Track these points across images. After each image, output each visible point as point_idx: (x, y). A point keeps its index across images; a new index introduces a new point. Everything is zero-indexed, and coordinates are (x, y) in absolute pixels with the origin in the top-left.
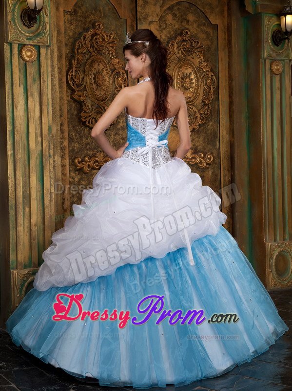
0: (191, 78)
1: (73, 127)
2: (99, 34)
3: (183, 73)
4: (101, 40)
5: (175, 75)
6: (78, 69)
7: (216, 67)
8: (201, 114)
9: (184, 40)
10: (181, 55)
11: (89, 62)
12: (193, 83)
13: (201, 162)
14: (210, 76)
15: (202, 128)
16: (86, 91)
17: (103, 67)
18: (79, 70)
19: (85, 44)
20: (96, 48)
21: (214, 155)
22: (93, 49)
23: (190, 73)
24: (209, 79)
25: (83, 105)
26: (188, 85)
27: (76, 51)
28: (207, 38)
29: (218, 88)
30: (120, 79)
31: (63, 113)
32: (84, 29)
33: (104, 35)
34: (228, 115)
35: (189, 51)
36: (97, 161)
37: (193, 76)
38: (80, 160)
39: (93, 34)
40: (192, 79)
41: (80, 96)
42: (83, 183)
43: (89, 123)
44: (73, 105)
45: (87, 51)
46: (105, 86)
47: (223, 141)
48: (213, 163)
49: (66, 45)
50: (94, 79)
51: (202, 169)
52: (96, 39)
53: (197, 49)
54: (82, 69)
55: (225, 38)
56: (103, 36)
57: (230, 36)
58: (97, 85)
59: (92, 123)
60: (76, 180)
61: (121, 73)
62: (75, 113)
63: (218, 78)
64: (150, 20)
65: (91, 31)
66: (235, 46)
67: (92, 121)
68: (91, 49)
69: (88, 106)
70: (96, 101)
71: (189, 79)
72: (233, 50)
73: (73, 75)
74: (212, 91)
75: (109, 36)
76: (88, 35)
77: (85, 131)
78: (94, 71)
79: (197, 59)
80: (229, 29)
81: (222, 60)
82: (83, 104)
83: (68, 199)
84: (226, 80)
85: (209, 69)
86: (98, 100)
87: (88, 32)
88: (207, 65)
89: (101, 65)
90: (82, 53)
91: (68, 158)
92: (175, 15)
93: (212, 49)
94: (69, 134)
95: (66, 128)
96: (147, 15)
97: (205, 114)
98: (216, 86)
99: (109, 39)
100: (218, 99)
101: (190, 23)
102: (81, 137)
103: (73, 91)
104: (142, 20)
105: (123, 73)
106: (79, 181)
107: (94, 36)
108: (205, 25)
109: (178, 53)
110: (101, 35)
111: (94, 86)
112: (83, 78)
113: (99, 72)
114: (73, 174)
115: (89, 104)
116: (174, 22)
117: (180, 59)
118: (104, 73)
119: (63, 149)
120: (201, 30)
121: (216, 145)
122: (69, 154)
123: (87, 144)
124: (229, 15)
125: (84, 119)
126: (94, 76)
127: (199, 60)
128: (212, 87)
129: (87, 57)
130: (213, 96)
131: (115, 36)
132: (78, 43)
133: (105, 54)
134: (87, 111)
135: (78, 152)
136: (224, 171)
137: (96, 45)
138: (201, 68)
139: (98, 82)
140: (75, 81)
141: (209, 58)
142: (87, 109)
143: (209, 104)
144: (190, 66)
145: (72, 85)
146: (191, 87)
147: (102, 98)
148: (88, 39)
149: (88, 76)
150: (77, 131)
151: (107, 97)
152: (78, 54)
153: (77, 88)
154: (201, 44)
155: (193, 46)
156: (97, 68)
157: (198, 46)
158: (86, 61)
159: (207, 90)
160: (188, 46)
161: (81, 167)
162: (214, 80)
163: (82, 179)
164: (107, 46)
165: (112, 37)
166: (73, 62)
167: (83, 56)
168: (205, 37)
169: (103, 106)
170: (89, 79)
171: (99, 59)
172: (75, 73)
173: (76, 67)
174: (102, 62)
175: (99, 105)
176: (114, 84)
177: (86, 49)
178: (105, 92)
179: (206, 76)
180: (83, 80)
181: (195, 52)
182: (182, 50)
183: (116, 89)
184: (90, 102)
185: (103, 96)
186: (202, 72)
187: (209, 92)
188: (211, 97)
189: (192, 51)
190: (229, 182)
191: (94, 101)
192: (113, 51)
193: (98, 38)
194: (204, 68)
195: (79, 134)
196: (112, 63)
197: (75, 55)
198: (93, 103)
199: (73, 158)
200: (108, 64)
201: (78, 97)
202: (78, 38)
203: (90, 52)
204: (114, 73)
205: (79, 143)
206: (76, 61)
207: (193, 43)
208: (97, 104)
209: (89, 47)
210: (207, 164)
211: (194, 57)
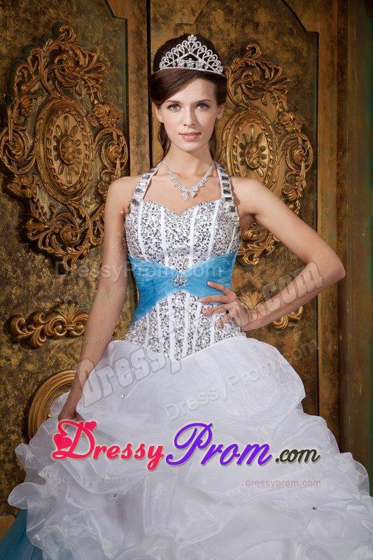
0: (260, 145)
1: (10, 254)
2: (67, 52)
3: (244, 135)
4: (71, 64)
5: (227, 139)
6: (20, 128)
7: (311, 122)
9: (247, 66)
10: (240, 96)
11: (44, 112)
12: (264, 157)
14: (300, 142)
15: (281, 250)
16: (39, 174)
17: (75, 123)
18: (22, 130)
19: (37, 72)
20: (59, 82)
22: (54, 85)
23: (260, 136)
24: (298, 149)
25: (32, 206)
26: (255, 162)
27: (16, 89)
28: (296, 60)
29: (315, 165)
30: (112, 148)
32: (34, 39)
33: (78, 52)
34: (335, 223)
35: (257, 89)
36: (62, 323)
37: (264, 143)
38: (24, 320)
39: (54, 50)
40: (263, 149)
41: (24, 187)
42: (30, 367)
43: (44, 244)
44: (10, 205)
45: (40, 89)
46: (79, 163)
48: (301, 319)
50: (56, 148)
51: (279, 330)
52: (61, 61)
53: (274, 84)
54: (29, 126)
55: (332, 62)
56: (76, 55)
57: (343, 56)
58: (63, 162)
60: (15, 361)
61: (115, 136)
62: (15, 222)
63: (315, 146)
64: (177, 21)
65: (50, 44)
66: (353, 79)
67: (50, 239)
68: (49, 85)
69: (42, 208)
70: (60, 197)
71: (257, 147)
72: (350, 86)
73: (8, 141)
74: (303, 172)
75: (90, 56)
76: (44, 52)
77: (36, 262)
78: (56, 132)
79: (272, 106)
80: (340, 43)
81: (325, 108)
82: (31, 203)
84: (332, 150)
85: (298, 127)
86: (63, 194)
87: (42, 47)
88: (294, 119)
89: (71, 118)
90: (28, 93)
92: (229, 11)
93: (306, 86)
96: (172, 11)
98: (311, 162)
99: (90, 62)
100: (312, 189)
101: (260, 29)
102: (26, 275)
103: (9, 177)
104: (161, 20)
105: (119, 136)
106: (21, 365)
107: (57, 55)
108: (291, 33)
109: (235, 93)
110: (71, 53)
111: (56, 164)
112: (32, 147)
113: (66, 135)
114: (7, 351)
115: (44, 201)
116: (229, 25)
117: (238, 106)
118: (79, 136)
120: (284, 45)
123: (40, 287)
124: (343, 12)
125: (33, 235)
126: (55, 144)
127: (278, 107)
128: (303, 164)
129: (40, 100)
130: (304, 184)
131: (102, 55)
132: (21, 71)
133: (80, 95)
134: (41, 220)
135: (18, 305)
136: (324, 333)
137: (61, 74)
138: (282, 125)
139: (64, 156)
140: (14, 155)
141: (297, 103)
142: (40, 214)
143: (295, 201)
144: (258, 122)
145: (6, 163)
146: (260, 165)
147: (72, 190)
148: (43, 62)
149: (43, 143)
150: (17, 261)
151: (85, 188)
152: (20, 95)
153: (18, 168)
154: (283, 74)
155: (265, 79)
156: (62, 126)
157: (276, 78)
158: (37, 110)
159: (292, 170)
160: (256, 78)
161: (25, 335)
162: (308, 150)
163: (27, 359)
164: (85, 78)
165: (95, 59)
166: (9, 113)
167: (31, 100)
168: (291, 60)
169: (75, 208)
170: (44, 149)
171: (67, 106)
172: (14, 135)
173: (15, 124)
174: (74, 113)
175: (66, 205)
176: (98, 159)
177: (39, 83)
178: (80, 177)
179: (292, 141)
180: (31, 151)
181: (271, 92)
182: (243, 86)
183: (103, 169)
184: (46, 198)
185: (75, 184)
186: (283, 132)
187: (296, 175)
188: (302, 186)
189: (263, 90)
190: (334, 355)
191: (55, 197)
192: (97, 88)
193: (65, 59)
194: (287, 124)
195: (22, 268)
196: (96, 113)
197: (14, 96)
198: (53, 202)
199: (7, 317)
200: (86, 116)
201: (19, 188)
202: (21, 58)
203: (47, 91)
204: (99, 135)
205: (20, 286)
206: (15, 110)
207: (267, 71)
208: (62, 203)
209: (45, 79)
210: (291, 320)
211: (268, 103)
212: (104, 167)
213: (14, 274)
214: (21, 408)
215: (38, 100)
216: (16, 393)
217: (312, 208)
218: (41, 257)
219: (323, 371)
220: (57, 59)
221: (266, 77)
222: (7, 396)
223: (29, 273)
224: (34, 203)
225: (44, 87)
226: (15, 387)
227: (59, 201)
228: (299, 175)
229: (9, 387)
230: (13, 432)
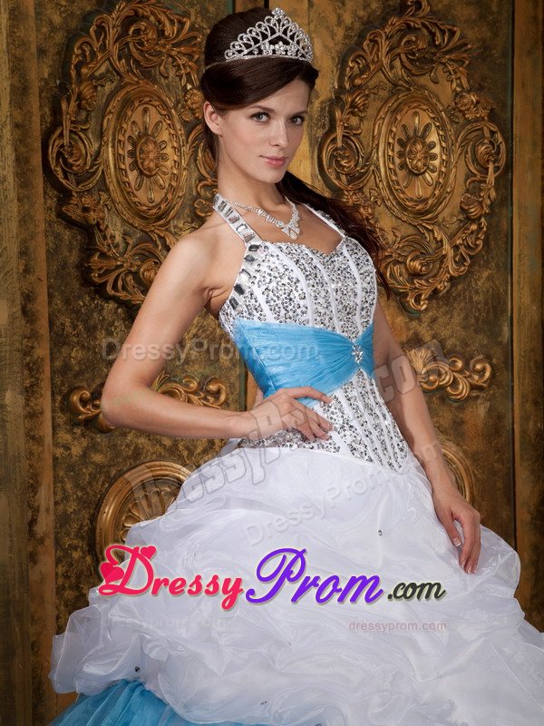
0: (429, 140)
1: (67, 302)
2: (148, 18)
3: (404, 126)
4: (151, 35)
5: (379, 133)
6: (80, 127)
7: (504, 106)
8: (456, 248)
9: (409, 29)
10: (399, 71)
11: (115, 104)
12: (434, 157)
13: (455, 383)
14: (487, 134)
15: (460, 287)
16: (107, 190)
17: (158, 118)
18: (82, 130)
19: (103, 48)
20: (136, 62)
21: (494, 361)
22: (129, 64)
23: (427, 127)
24: (483, 144)
25: (98, 235)
26: (420, 164)
27: (73, 73)
28: (482, 17)
29: (509, 166)
31: (32, 263)
32: (100, 2)
33: (163, 18)
35: (423, 60)
37: (433, 137)
38: (87, 394)
39: (127, 17)
40: (432, 146)
41: (86, 210)
42: (98, 458)
43: (115, 287)
44: (67, 235)
45: (108, 71)
46: (165, 173)
47: (521, 322)
48: (489, 386)
49: (42, 52)
50: (132, 154)
51: (457, 401)
52: (137, 32)
53: (448, 52)
55: (535, 18)
56: (159, 21)
58: (141, 173)
59: (124, 288)
60: (76, 450)
62: (73, 258)
63: (509, 139)
65: (122, 10)
67: (124, 280)
68: (121, 65)
69: (113, 237)
70: (137, 222)
73: (62, 146)
74: (491, 177)
75: (180, 22)
76: (113, 20)
77: (105, 312)
78: (131, 131)
79: (446, 85)
81: (523, 84)
82: (96, 231)
83: (47, 510)
84: (534, 144)
85: (483, 113)
86: (143, 218)
87: (110, 13)
88: (478, 102)
89: (153, 110)
90: (92, 77)
91: (49, 393)
93: (496, 53)
94: (51, 324)
95: (42, 306)
97: (468, 247)
98: (502, 162)
99: (179, 31)
100: (505, 199)
102: (91, 330)
103: (65, 196)
106: (85, 455)
107: (131, 23)
109: (392, 67)
110: (152, 18)
111: (132, 176)
112: (98, 153)
113: (146, 134)
114: (64, 437)
115: (115, 229)
117: (395, 85)
118: (165, 136)
119: (32, 368)
121: (500, 333)
122: (52, 379)
125: (100, 276)
126: (130, 148)
127: (454, 85)
128: (491, 166)
129: (108, 87)
130: (493, 194)
131: (199, 20)
132: (80, 48)
133: (167, 78)
134: (110, 254)
135: (80, 373)
136: (522, 405)
137: (138, 49)
138: (460, 111)
139: (142, 163)
140: (72, 165)
141: (484, 79)
142: (109, 245)
143: (479, 218)
144: (425, 107)
145: (60, 176)
146: (428, 168)
147: (154, 211)
148: (112, 34)
149: (113, 147)
150: (78, 312)
151: (173, 208)
152: (80, 82)
153: (78, 183)
154: (462, 37)
155: (436, 46)
156: (140, 123)
157: (451, 45)
158: (104, 100)
159: (475, 175)
160: (421, 45)
161: (90, 414)
162: (498, 146)
163: (93, 447)
164: (174, 53)
165: (187, 26)
166: (64, 106)
167: (96, 87)
168: (474, 17)
169: (159, 236)
170: (114, 155)
171: (148, 93)
172: (71, 138)
173: (73, 122)
174: (157, 103)
175: (146, 233)
176: (193, 166)
177: (107, 63)
178: (166, 194)
179: (474, 134)
180: (95, 159)
181: (444, 64)
182: (403, 57)
183: (200, 181)
184: (119, 224)
185: (160, 204)
186: (461, 121)
187: (480, 182)
188: (489, 197)
189: (432, 61)
190: (537, 436)
191: (131, 221)
192: (190, 67)
193: (143, 28)
194: (468, 110)
195: (85, 322)
196: (189, 102)
197: (71, 84)
198: (127, 228)
199: (65, 389)
200: (175, 107)
201: (79, 211)
202: (81, 30)
203: (118, 74)
204: (193, 133)
205: (83, 346)
206: (73, 104)
207: (438, 34)
208: (142, 230)
209: (116, 57)
210: (473, 387)
211: (440, 79)
212: (202, 178)
213: (74, 329)
214: (86, 514)
215: (106, 88)
216: (79, 494)
217: (505, 227)
218: (112, 305)
219: (522, 458)
220: (132, 29)
221: (437, 43)
222: (66, 498)
223: (95, 328)
224: (100, 231)
225: (115, 69)
226: (77, 486)
227: (136, 228)
228: (485, 182)
229: (69, 486)
230: (75, 548)
